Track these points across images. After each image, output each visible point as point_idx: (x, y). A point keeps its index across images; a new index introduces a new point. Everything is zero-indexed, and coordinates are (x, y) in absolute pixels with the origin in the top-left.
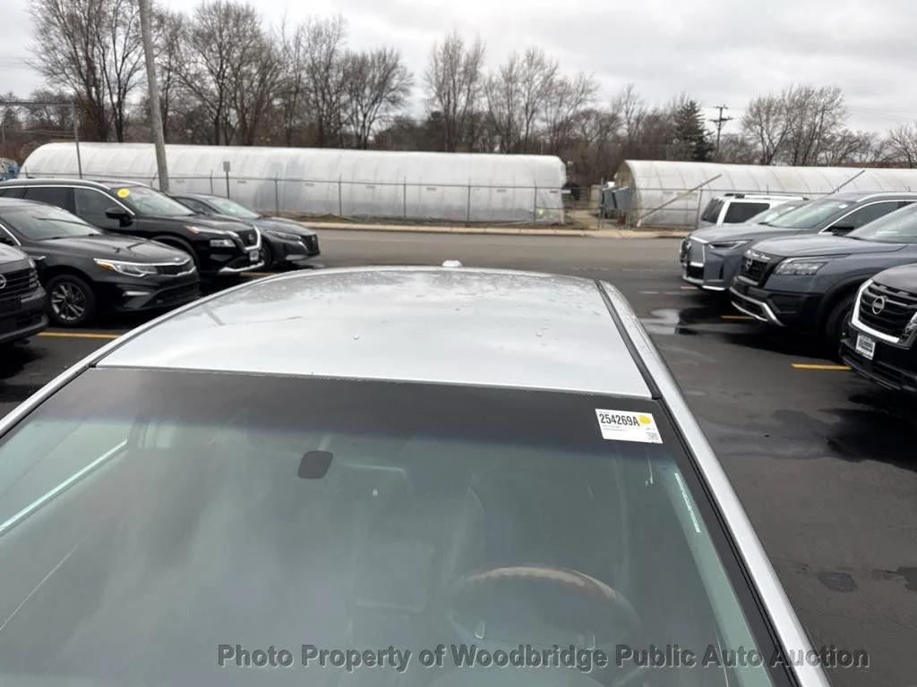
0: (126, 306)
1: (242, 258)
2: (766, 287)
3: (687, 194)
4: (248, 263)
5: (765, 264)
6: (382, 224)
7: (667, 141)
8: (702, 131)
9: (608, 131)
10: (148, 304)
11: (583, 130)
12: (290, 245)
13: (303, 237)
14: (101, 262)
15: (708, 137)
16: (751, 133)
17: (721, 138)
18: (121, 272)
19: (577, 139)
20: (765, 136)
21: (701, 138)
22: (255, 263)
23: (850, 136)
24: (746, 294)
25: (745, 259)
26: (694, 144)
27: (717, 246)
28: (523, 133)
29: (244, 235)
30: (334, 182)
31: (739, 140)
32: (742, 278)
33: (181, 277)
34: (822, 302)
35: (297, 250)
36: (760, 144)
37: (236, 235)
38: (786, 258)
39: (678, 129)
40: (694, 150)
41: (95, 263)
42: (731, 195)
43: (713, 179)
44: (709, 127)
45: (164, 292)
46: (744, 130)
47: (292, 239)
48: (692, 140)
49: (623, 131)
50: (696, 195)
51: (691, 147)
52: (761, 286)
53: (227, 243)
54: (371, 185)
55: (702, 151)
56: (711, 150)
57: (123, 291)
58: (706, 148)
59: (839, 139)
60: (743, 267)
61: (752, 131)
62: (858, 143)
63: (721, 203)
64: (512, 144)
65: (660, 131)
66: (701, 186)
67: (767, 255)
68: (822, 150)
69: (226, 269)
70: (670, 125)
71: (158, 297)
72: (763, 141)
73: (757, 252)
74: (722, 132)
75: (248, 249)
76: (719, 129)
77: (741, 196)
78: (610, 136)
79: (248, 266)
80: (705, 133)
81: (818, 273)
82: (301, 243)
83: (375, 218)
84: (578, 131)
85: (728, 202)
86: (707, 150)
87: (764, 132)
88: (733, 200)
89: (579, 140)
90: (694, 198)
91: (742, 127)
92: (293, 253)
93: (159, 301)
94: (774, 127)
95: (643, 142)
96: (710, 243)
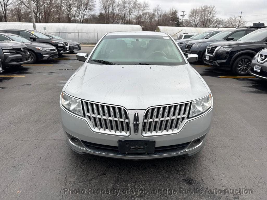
0: (44, 58)
1: (65, 49)
2: (190, 50)
3: (174, 35)
4: (66, 50)
5: (190, 45)
6: (91, 44)
7: (169, 21)
8: (178, 19)
9: (152, 19)
10: (48, 58)
11: (145, 18)
12: (74, 47)
13: (77, 45)
14: (37, 48)
15: (180, 20)
16: (192, 19)
17: (184, 21)
18: (42, 50)
19: (143, 21)
20: (195, 20)
21: (178, 21)
22: (68, 51)
23: (218, 20)
24: (186, 53)
25: (186, 45)
26: (176, 22)
27: (180, 44)
28: (128, 19)
29: (65, 43)
30: (77, 33)
31: (189, 21)
32: (186, 49)
33: (55, 52)
34: (202, 52)
35: (76, 48)
36: (194, 22)
37: (64, 43)
38: (194, 43)
39: (172, 18)
40: (176, 24)
41: (35, 48)
42: (185, 34)
43: (181, 31)
44: (180, 17)
45: (52, 55)
46: (190, 18)
47: (75, 45)
48: (176, 21)
49: (156, 19)
50: (176, 35)
51: (175, 23)
52: (189, 50)
53: (61, 45)
54: (88, 33)
55: (178, 24)
56: (181, 24)
57: (43, 55)
58: (179, 24)
59: (215, 21)
60: (186, 47)
61: (192, 18)
62: (220, 22)
63: (182, 36)
64: (126, 22)
65: (167, 19)
66: (178, 33)
67: (191, 43)
68: (211, 24)
69: (62, 52)
70: (170, 17)
71: (51, 56)
72: (194, 21)
73: (189, 43)
74: (184, 19)
75: (66, 47)
76: (183, 18)
77: (187, 34)
78: (153, 20)
79: (67, 51)
80: (179, 19)
81: (201, 46)
82: (77, 46)
83: (89, 43)
84: (143, 18)
85: (184, 35)
86: (180, 24)
87: (195, 19)
88: (185, 35)
89: (144, 21)
90: (176, 36)
91: (189, 17)
92: (75, 49)
93: (51, 58)
94: (197, 17)
95: (162, 22)
96: (179, 43)
